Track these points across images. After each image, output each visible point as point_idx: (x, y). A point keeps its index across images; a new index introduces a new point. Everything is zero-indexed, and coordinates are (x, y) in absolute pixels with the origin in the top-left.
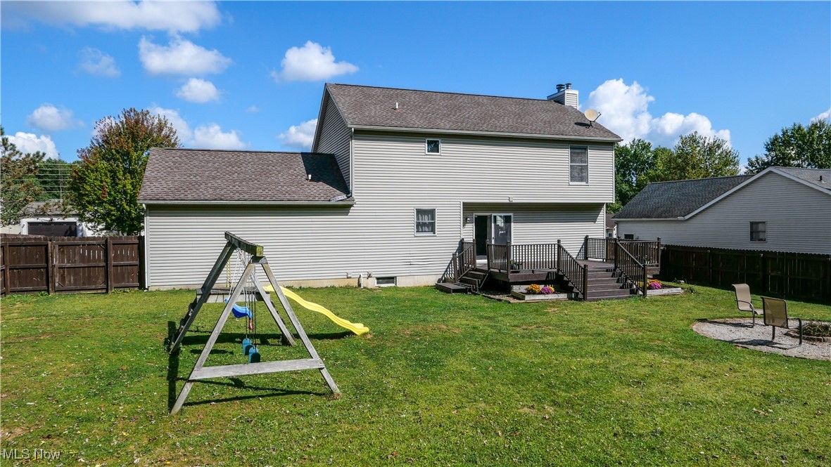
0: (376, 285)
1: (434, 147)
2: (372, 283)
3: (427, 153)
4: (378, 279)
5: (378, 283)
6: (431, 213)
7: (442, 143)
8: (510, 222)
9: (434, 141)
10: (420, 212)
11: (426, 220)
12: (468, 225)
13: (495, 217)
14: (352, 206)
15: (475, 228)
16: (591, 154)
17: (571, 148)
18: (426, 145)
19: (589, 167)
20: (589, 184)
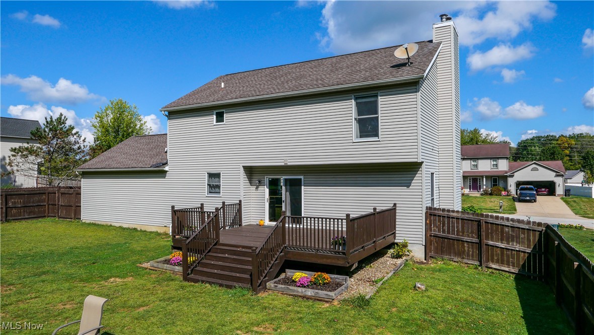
1: (220, 117)
3: (215, 124)
6: (217, 176)
7: (226, 113)
8: (301, 186)
9: (219, 112)
10: (211, 175)
11: (214, 182)
12: (261, 188)
13: (286, 180)
14: (167, 171)
15: (267, 191)
16: (383, 102)
17: (356, 99)
18: (215, 117)
19: (380, 118)
20: (381, 140)
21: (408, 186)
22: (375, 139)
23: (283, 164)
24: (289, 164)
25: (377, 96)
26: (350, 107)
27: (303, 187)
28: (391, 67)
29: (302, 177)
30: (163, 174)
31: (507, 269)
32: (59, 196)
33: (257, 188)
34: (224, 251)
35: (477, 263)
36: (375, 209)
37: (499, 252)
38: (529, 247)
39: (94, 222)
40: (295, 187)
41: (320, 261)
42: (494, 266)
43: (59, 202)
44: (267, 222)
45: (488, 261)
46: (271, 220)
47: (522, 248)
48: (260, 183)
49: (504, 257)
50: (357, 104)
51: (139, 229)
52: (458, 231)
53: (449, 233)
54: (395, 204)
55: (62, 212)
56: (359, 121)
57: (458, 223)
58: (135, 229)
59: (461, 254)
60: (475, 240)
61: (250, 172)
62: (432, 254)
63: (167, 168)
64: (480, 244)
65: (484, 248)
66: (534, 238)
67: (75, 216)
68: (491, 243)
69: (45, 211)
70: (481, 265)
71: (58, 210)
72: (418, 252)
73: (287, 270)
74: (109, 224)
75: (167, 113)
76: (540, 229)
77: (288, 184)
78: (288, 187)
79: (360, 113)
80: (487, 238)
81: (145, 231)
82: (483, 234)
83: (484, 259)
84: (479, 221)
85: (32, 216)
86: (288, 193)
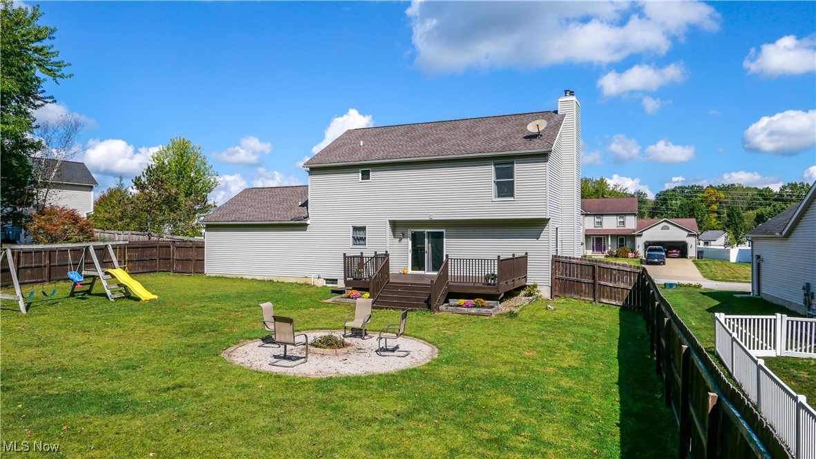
0: (325, 284)
1: (366, 175)
2: (321, 283)
3: (360, 181)
4: (326, 280)
5: (327, 283)
6: (363, 229)
7: (372, 171)
8: (443, 238)
9: (365, 170)
10: (355, 229)
11: (361, 235)
12: (404, 240)
13: (428, 232)
14: (308, 225)
15: (410, 242)
16: (518, 168)
17: (495, 164)
18: (360, 174)
19: (515, 182)
20: (515, 199)
21: (538, 238)
22: (512, 199)
23: (428, 219)
24: (434, 219)
25: (513, 163)
26: (489, 172)
27: (445, 239)
28: (524, 138)
29: (444, 230)
30: (304, 227)
31: (614, 303)
32: (173, 250)
33: (400, 240)
34: (398, 288)
35: (592, 299)
36: (514, 255)
37: (608, 289)
38: (630, 285)
39: (220, 275)
40: (437, 238)
41: (476, 292)
42: (604, 301)
43: (173, 256)
44: (410, 271)
45: (600, 297)
46: (412, 270)
47: (625, 286)
48: (404, 236)
49: (612, 293)
50: (496, 169)
51: (275, 280)
52: (577, 274)
53: (570, 276)
54: (527, 253)
55: (177, 266)
56: (497, 184)
57: (577, 268)
58: (271, 281)
59: (579, 292)
60: (591, 281)
61: (395, 225)
62: (557, 293)
63: (308, 222)
64: (594, 284)
65: (597, 286)
66: (634, 279)
67: (194, 270)
68: (603, 283)
69: (156, 265)
70: (595, 300)
71: (173, 264)
72: (545, 292)
73: (450, 300)
74: (240, 277)
75: (308, 169)
76: (638, 271)
77: (430, 237)
78: (430, 239)
79: (498, 177)
80: (600, 279)
81: (283, 282)
82: (597, 276)
83: (597, 296)
84: (594, 267)
85: (146, 271)
86: (430, 245)
